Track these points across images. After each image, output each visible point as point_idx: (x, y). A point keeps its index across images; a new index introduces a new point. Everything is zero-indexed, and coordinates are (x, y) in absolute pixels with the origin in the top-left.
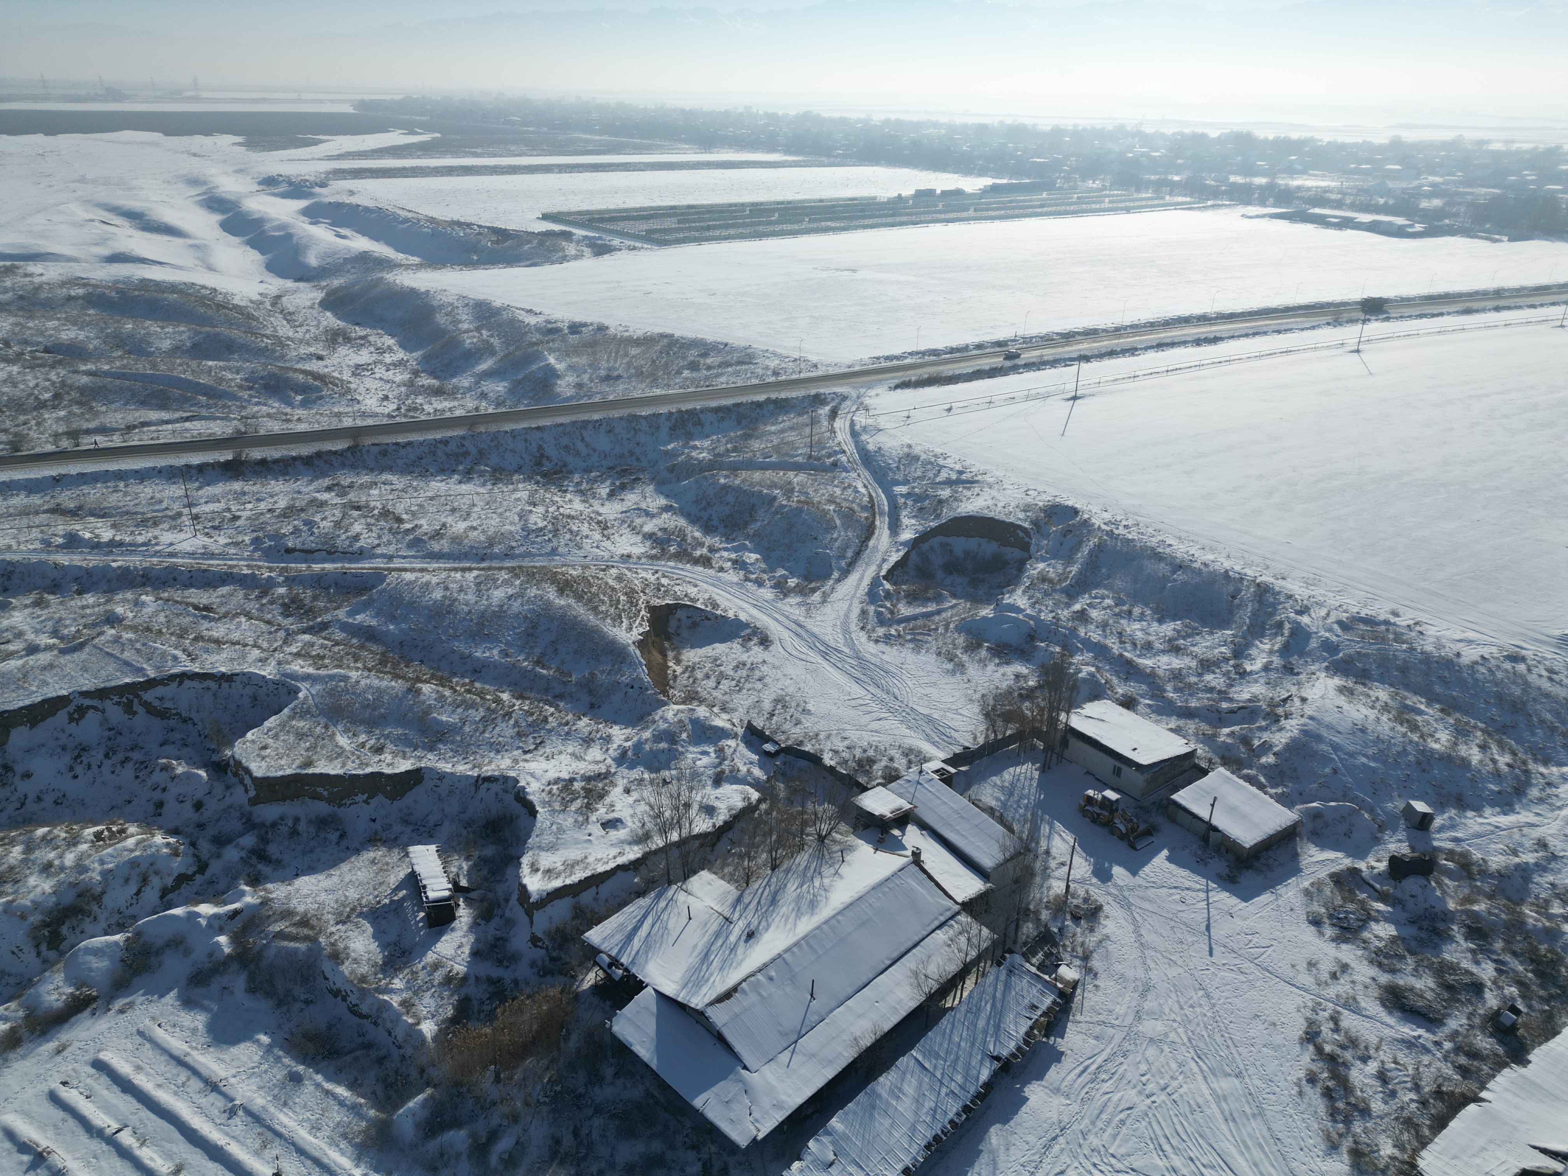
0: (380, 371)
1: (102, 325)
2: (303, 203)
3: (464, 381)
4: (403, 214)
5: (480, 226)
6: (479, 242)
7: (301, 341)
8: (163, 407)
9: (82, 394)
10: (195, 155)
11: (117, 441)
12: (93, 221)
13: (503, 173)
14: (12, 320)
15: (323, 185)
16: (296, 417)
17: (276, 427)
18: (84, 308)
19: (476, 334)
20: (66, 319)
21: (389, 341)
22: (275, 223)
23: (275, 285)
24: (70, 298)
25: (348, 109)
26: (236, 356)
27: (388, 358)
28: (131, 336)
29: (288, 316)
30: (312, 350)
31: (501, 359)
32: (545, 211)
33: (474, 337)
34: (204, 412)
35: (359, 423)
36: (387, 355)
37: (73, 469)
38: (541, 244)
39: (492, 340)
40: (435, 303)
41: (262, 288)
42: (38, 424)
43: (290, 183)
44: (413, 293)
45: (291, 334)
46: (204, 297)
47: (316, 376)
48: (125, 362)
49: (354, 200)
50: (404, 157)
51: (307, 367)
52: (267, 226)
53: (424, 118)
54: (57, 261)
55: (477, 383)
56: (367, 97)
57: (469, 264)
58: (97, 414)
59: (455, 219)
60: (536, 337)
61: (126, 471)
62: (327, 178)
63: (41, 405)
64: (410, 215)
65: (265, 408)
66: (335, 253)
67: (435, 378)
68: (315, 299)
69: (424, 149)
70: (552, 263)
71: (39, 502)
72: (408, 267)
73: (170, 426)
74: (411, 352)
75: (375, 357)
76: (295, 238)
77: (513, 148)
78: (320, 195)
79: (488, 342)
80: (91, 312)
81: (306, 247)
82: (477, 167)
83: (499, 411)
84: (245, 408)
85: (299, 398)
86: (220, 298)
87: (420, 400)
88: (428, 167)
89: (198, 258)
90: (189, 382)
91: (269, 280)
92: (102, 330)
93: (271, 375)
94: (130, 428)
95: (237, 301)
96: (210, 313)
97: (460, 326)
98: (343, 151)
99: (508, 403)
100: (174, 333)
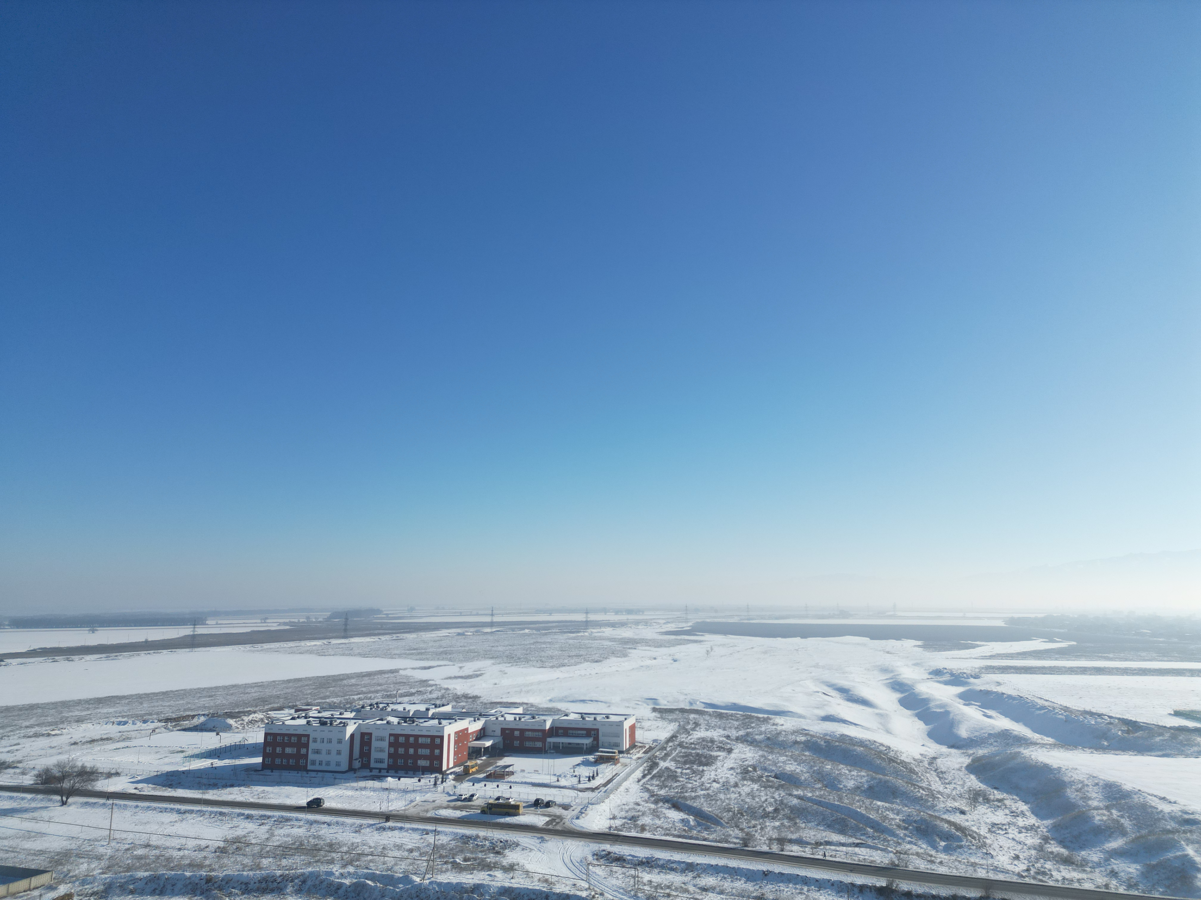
0: (1013, 832)
1: (812, 763)
2: (960, 689)
3: (1094, 856)
4: (1041, 702)
5: (1110, 717)
6: (1109, 730)
7: (949, 796)
8: (842, 832)
9: (791, 812)
10: (888, 652)
11: (807, 852)
12: (818, 692)
13: (1133, 674)
14: (761, 753)
15: (976, 677)
16: (938, 860)
17: (922, 866)
18: (803, 750)
19: (1105, 812)
20: (791, 756)
21: (1023, 807)
22: (938, 703)
23: (933, 748)
24: (796, 742)
25: (1000, 623)
26: (898, 801)
27: (1021, 822)
28: (828, 774)
29: (941, 774)
30: (956, 804)
31: (1133, 841)
32: (1177, 709)
33: (1104, 815)
34: (870, 842)
35: (992, 876)
36: (1019, 819)
37: (777, 868)
38: (1174, 737)
39: (1122, 821)
40: (1066, 779)
41: (923, 750)
42: (762, 829)
43: (952, 674)
44: (1046, 768)
45: (941, 789)
46: (881, 752)
47: (958, 828)
48: (822, 792)
49: (1000, 689)
50: (1044, 659)
51: (953, 818)
52: (932, 704)
53: (1062, 631)
54: (793, 717)
55: (1107, 860)
56: (1016, 616)
57: (1098, 748)
58: (798, 829)
59: (1088, 709)
60: (1171, 825)
61: (810, 879)
62: (980, 672)
63: (766, 815)
64: (1047, 704)
65: (915, 847)
66: (982, 729)
67: (1065, 847)
68: (963, 763)
69: (1062, 653)
70: (1187, 756)
71: (752, 889)
72: (1043, 745)
73: (844, 849)
74: (1042, 818)
75: (1009, 819)
76: (951, 715)
77: (1144, 654)
78: (974, 684)
79: (1118, 821)
80: (807, 753)
81: (960, 722)
82: (1108, 668)
83: (1131, 893)
84: (900, 844)
85: (943, 844)
86: (892, 754)
87: (1049, 865)
88: (1065, 667)
89: (881, 723)
90: (862, 815)
91: (929, 745)
92: (811, 767)
93: (923, 820)
94: (818, 844)
95: (903, 758)
96: (884, 764)
97: (1090, 802)
98: (994, 653)
99: (1141, 886)
100: (857, 776)
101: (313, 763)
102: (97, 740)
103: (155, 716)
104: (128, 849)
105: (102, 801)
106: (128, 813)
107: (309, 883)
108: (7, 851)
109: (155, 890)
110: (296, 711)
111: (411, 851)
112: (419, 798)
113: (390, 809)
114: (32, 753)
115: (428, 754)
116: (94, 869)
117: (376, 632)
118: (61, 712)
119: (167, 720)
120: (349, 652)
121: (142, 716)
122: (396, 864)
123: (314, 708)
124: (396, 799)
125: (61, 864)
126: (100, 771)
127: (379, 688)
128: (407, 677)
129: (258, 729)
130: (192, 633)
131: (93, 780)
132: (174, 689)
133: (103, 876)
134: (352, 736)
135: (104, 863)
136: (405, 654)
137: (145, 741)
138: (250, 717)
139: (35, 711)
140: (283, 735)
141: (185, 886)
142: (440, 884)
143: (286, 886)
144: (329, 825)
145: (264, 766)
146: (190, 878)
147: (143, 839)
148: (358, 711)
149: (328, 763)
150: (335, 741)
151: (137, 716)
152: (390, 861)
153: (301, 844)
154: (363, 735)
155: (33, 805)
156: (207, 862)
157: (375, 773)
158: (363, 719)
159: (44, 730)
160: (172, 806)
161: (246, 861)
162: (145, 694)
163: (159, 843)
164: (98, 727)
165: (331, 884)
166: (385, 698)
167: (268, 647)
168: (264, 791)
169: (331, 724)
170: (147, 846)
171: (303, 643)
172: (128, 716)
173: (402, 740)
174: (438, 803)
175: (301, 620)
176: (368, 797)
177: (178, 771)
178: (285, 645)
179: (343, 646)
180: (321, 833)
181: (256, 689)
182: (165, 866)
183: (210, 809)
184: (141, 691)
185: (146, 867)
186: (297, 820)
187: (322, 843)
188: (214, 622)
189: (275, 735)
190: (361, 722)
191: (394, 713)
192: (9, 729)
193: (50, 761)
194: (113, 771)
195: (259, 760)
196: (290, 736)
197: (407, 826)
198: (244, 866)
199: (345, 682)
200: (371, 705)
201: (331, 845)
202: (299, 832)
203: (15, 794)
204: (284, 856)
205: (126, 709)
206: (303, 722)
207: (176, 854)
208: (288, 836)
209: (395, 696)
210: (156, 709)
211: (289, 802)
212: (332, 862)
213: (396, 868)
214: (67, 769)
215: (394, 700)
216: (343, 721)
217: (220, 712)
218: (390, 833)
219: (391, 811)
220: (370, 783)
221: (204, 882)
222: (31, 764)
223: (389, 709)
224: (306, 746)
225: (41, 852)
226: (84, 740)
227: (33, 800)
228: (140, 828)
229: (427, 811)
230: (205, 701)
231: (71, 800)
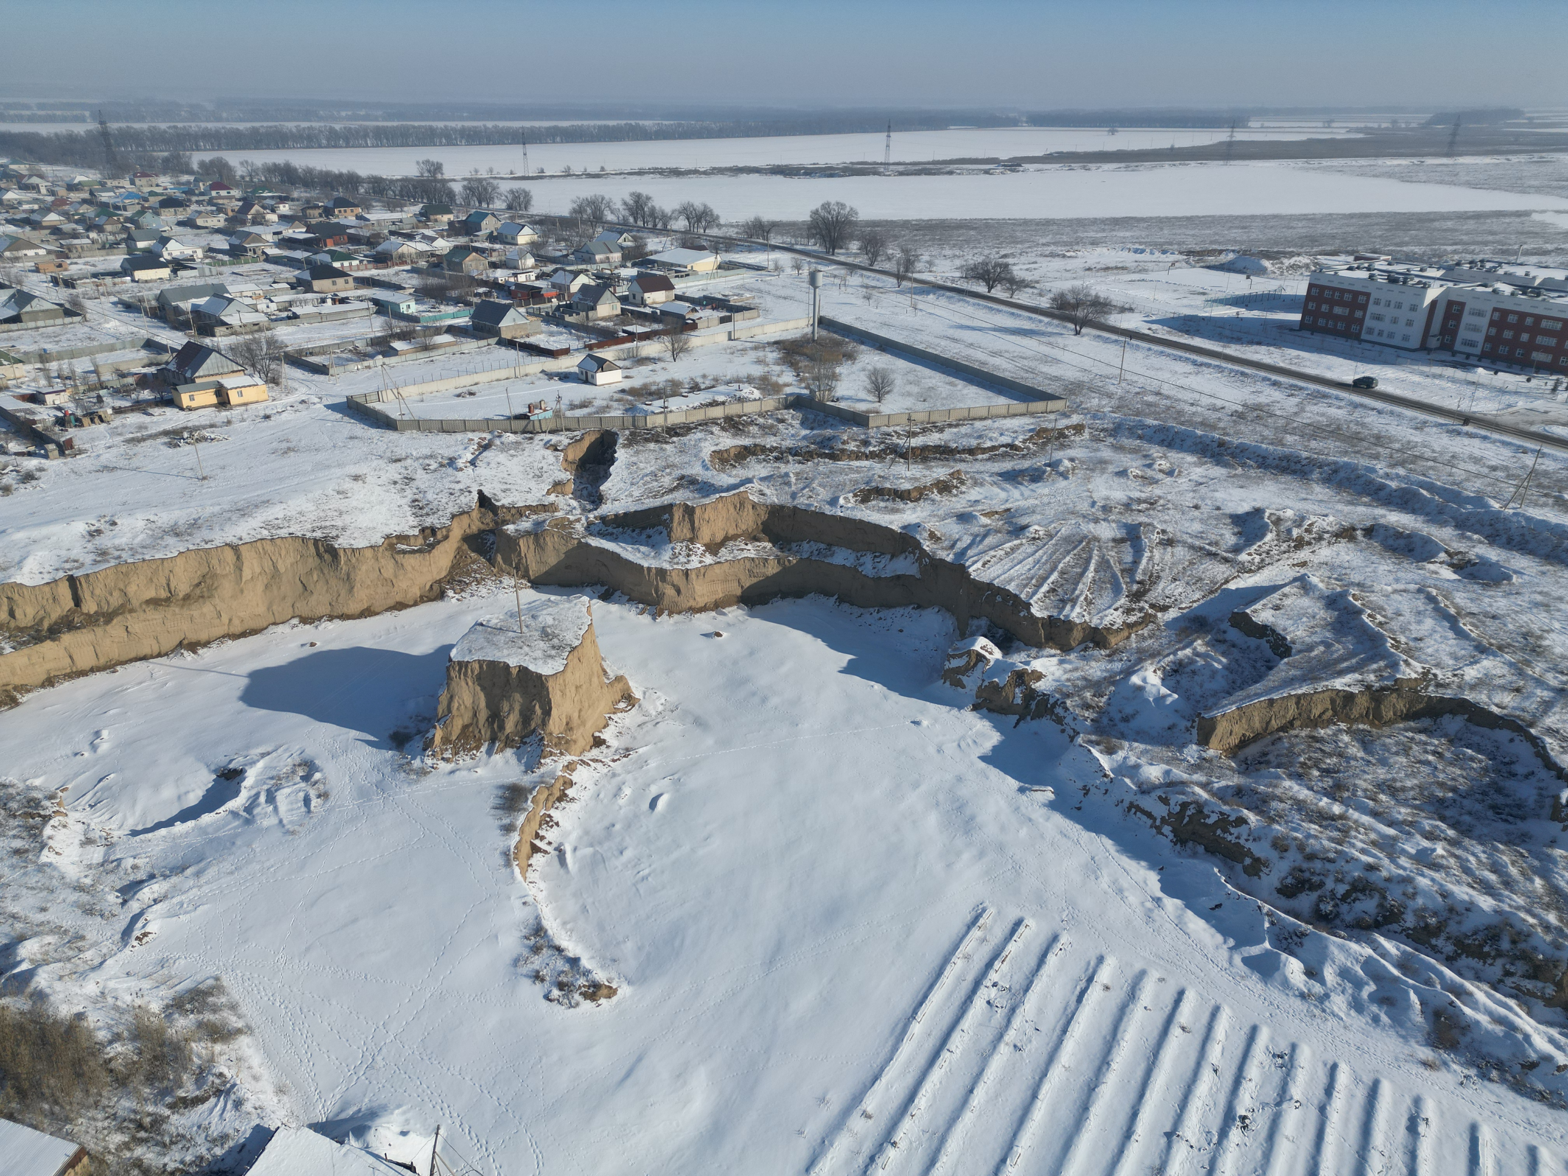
101: (1370, 331)
102: (1112, 268)
103: (1176, 247)
104: (1138, 393)
105: (1114, 337)
106: (1140, 355)
107: (1342, 474)
108: (1027, 371)
109: (1163, 440)
110: (1357, 259)
111: (1494, 468)
112: (1521, 404)
113: (1474, 409)
114: (1049, 275)
115: (1553, 345)
116: (1104, 406)
117: (1505, 148)
118: (1076, 232)
119: (1189, 253)
120: (1451, 179)
121: (1161, 244)
122: (1467, 480)
123: (1383, 257)
124: (1485, 398)
125: (1074, 394)
126: (1114, 303)
127: (1490, 238)
128: (1544, 225)
129: (1301, 278)
130: (1228, 139)
131: (1105, 313)
132: (1200, 214)
133: (1113, 415)
134: (1434, 303)
135: (1114, 402)
136: (1549, 187)
137: (1162, 276)
138: (1292, 261)
139: (1051, 228)
140: (1334, 289)
141: (1196, 444)
142: (1529, 519)
143: (1311, 472)
144: (1380, 412)
145: (1303, 325)
146: (1201, 437)
147: (1154, 385)
148: (1449, 269)
149: (1391, 335)
150: (1406, 306)
151: (1156, 244)
152: (1459, 474)
153: (1339, 428)
154: (1450, 303)
155: (1050, 329)
156: (1221, 425)
157: (1460, 358)
158: (1456, 282)
159: (1059, 250)
160: (1187, 355)
161: (1266, 433)
162: (1167, 218)
163: (1171, 393)
164: (1113, 253)
165: (1371, 482)
166: (1497, 253)
167: (1329, 164)
168: (1298, 357)
169: (1405, 282)
170: (1158, 394)
171: (1380, 161)
172: (1145, 243)
173: (1512, 319)
174: (1552, 415)
175: (1384, 125)
176: (1443, 389)
177: (1196, 316)
178: (1354, 163)
179: (1444, 169)
180: (1366, 420)
181: (1304, 222)
182: (1175, 419)
183: (1230, 366)
184: (1163, 214)
185: (1156, 415)
186: (1337, 398)
187: (1367, 432)
188: (1258, 124)
189: (1322, 288)
190: (1451, 284)
191: (1508, 278)
192: (1027, 245)
193: (1064, 286)
194: (1127, 306)
195: (1297, 317)
196: (1343, 291)
197: (1496, 436)
198: (1264, 438)
199: (1437, 224)
200: (1471, 263)
201: (1378, 437)
202: (1338, 413)
203: (1033, 316)
204: (1314, 437)
205: (1144, 234)
206: (1363, 274)
207: (1187, 408)
208: (1323, 415)
209: (1515, 253)
210: (1179, 238)
211: (1328, 375)
212: (1377, 457)
213: (1467, 485)
214: (1081, 296)
215: (1512, 259)
216: (1424, 280)
217: (1255, 250)
218: (1466, 441)
219: (1475, 412)
220: (1450, 371)
221: (1215, 445)
222: (1048, 286)
223: (1501, 272)
224: (1364, 307)
225: (1057, 379)
226: (1098, 266)
227: (1049, 324)
228: (1151, 373)
229: (1532, 423)
230: (1236, 234)
231: (1084, 330)
